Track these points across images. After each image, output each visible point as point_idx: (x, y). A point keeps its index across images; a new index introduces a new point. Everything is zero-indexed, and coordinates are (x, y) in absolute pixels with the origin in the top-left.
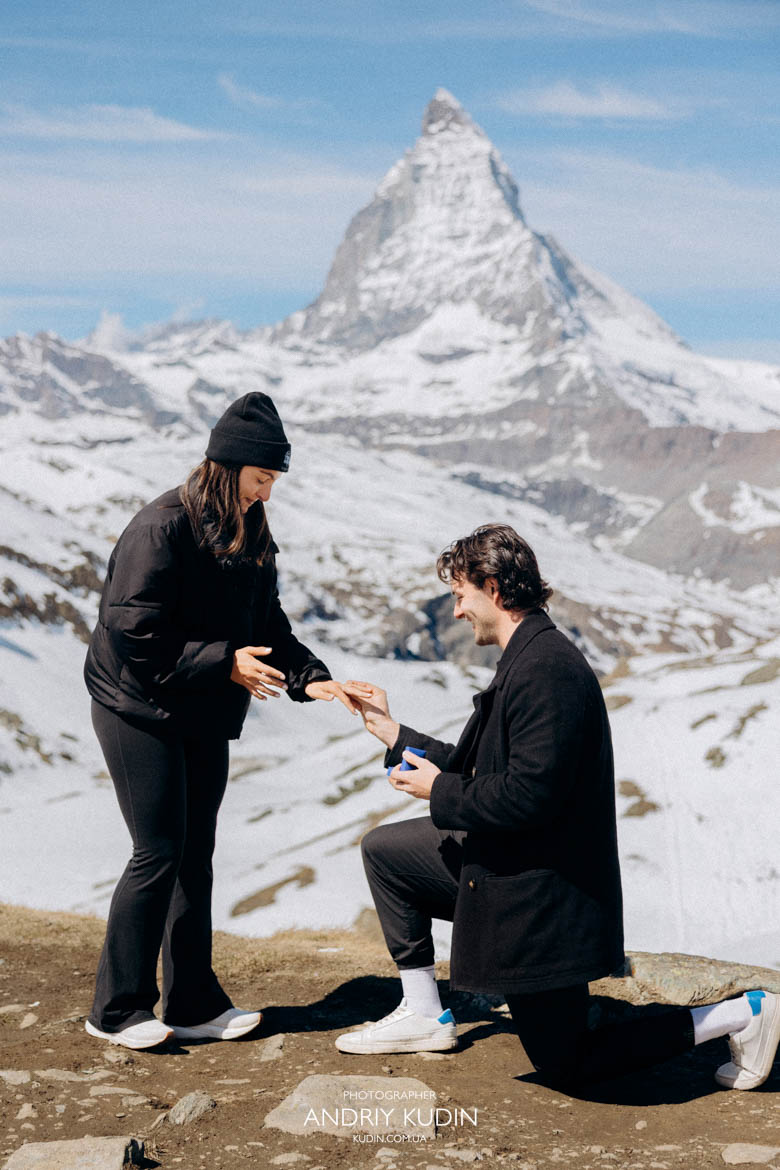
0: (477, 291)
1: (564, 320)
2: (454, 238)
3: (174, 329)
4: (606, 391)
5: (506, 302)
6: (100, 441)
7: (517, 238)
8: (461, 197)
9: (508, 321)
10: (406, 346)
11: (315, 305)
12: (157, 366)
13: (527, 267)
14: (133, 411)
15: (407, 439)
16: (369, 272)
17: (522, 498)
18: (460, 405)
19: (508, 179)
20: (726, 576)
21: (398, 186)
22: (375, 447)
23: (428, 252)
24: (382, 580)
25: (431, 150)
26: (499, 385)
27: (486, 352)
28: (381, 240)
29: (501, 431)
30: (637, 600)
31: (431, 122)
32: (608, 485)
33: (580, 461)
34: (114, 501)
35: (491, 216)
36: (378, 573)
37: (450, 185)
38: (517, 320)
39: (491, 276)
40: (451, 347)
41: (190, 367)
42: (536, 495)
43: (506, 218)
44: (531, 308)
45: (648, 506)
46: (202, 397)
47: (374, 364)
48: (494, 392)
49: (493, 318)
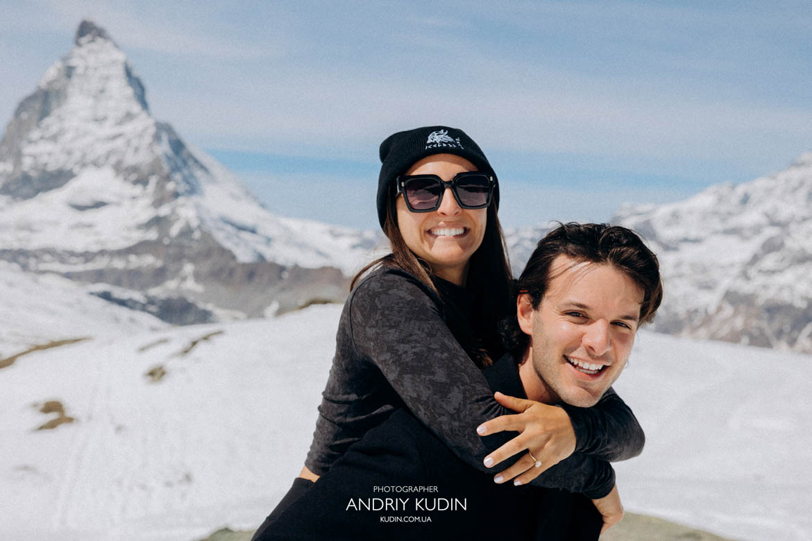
0: (113, 160)
1: (177, 183)
2: (96, 120)
4: (207, 236)
5: (134, 169)
7: (143, 124)
8: (102, 91)
9: (136, 182)
10: (57, 198)
13: (151, 145)
15: (56, 267)
16: (30, 142)
17: (143, 311)
18: (98, 243)
19: (138, 80)
21: (56, 80)
22: (31, 271)
23: (77, 129)
25: (81, 56)
26: (129, 229)
27: (120, 204)
28: (41, 118)
29: (128, 262)
31: (82, 35)
32: (207, 302)
33: (187, 285)
35: (124, 107)
37: (94, 82)
38: (142, 181)
39: (123, 150)
40: (92, 200)
42: (153, 308)
43: (136, 108)
44: (153, 174)
45: (235, 319)
48: (125, 233)
49: (125, 179)
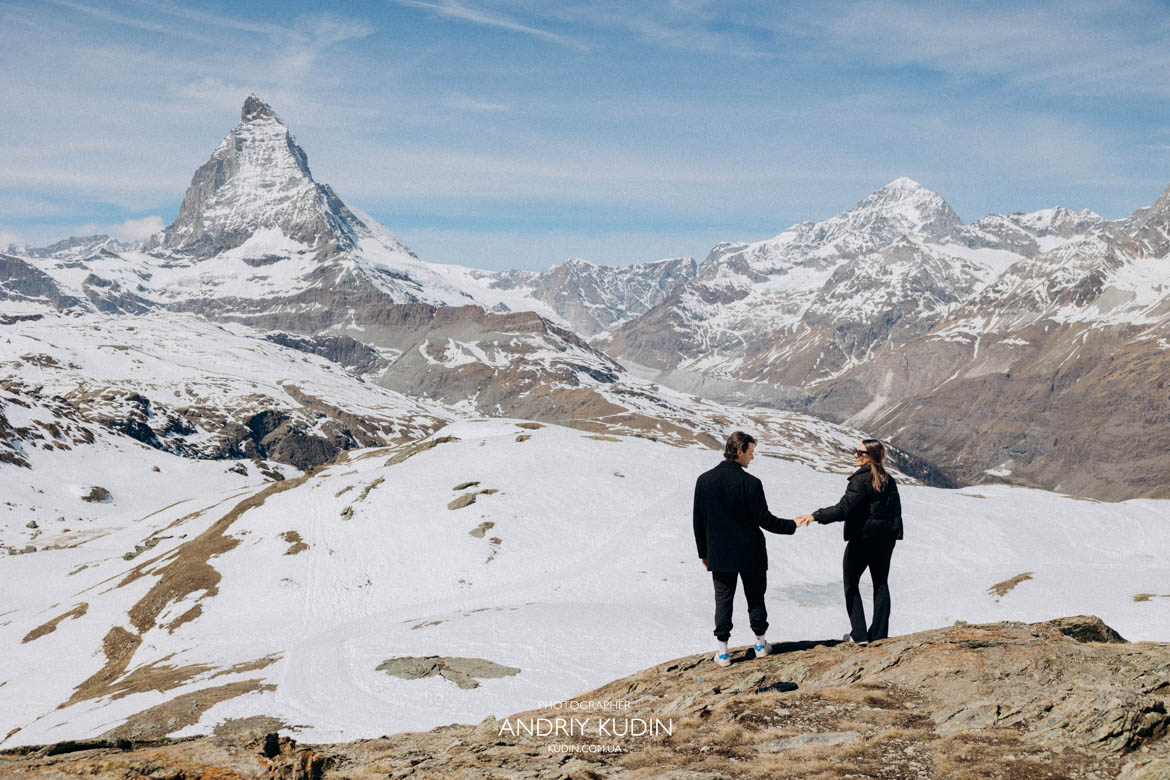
0: (281, 220)
1: (338, 239)
2: (265, 186)
3: (74, 242)
4: (366, 283)
5: (300, 227)
6: (17, 318)
7: (305, 186)
8: (269, 160)
9: (302, 240)
10: (235, 255)
11: (173, 227)
12: (60, 266)
13: (313, 205)
14: (43, 298)
15: (238, 314)
16: (209, 207)
17: (313, 352)
18: (273, 292)
19: (300, 149)
20: (442, 395)
21: (227, 151)
22: (216, 320)
23: (249, 194)
24: (220, 407)
25: (249, 130)
26: (298, 279)
27: (289, 259)
28: (217, 187)
29: (299, 308)
30: (386, 412)
31: (249, 112)
32: (369, 341)
33: (350, 327)
34: (27, 359)
35: (289, 173)
36: (217, 401)
37: (261, 153)
38: (311, 240)
39: (290, 211)
40: (265, 256)
41: (86, 268)
42: (322, 349)
43: (299, 175)
44: (316, 232)
45: (394, 354)
46: (94, 288)
47: (213, 266)
48: (295, 283)
49: (292, 238)
